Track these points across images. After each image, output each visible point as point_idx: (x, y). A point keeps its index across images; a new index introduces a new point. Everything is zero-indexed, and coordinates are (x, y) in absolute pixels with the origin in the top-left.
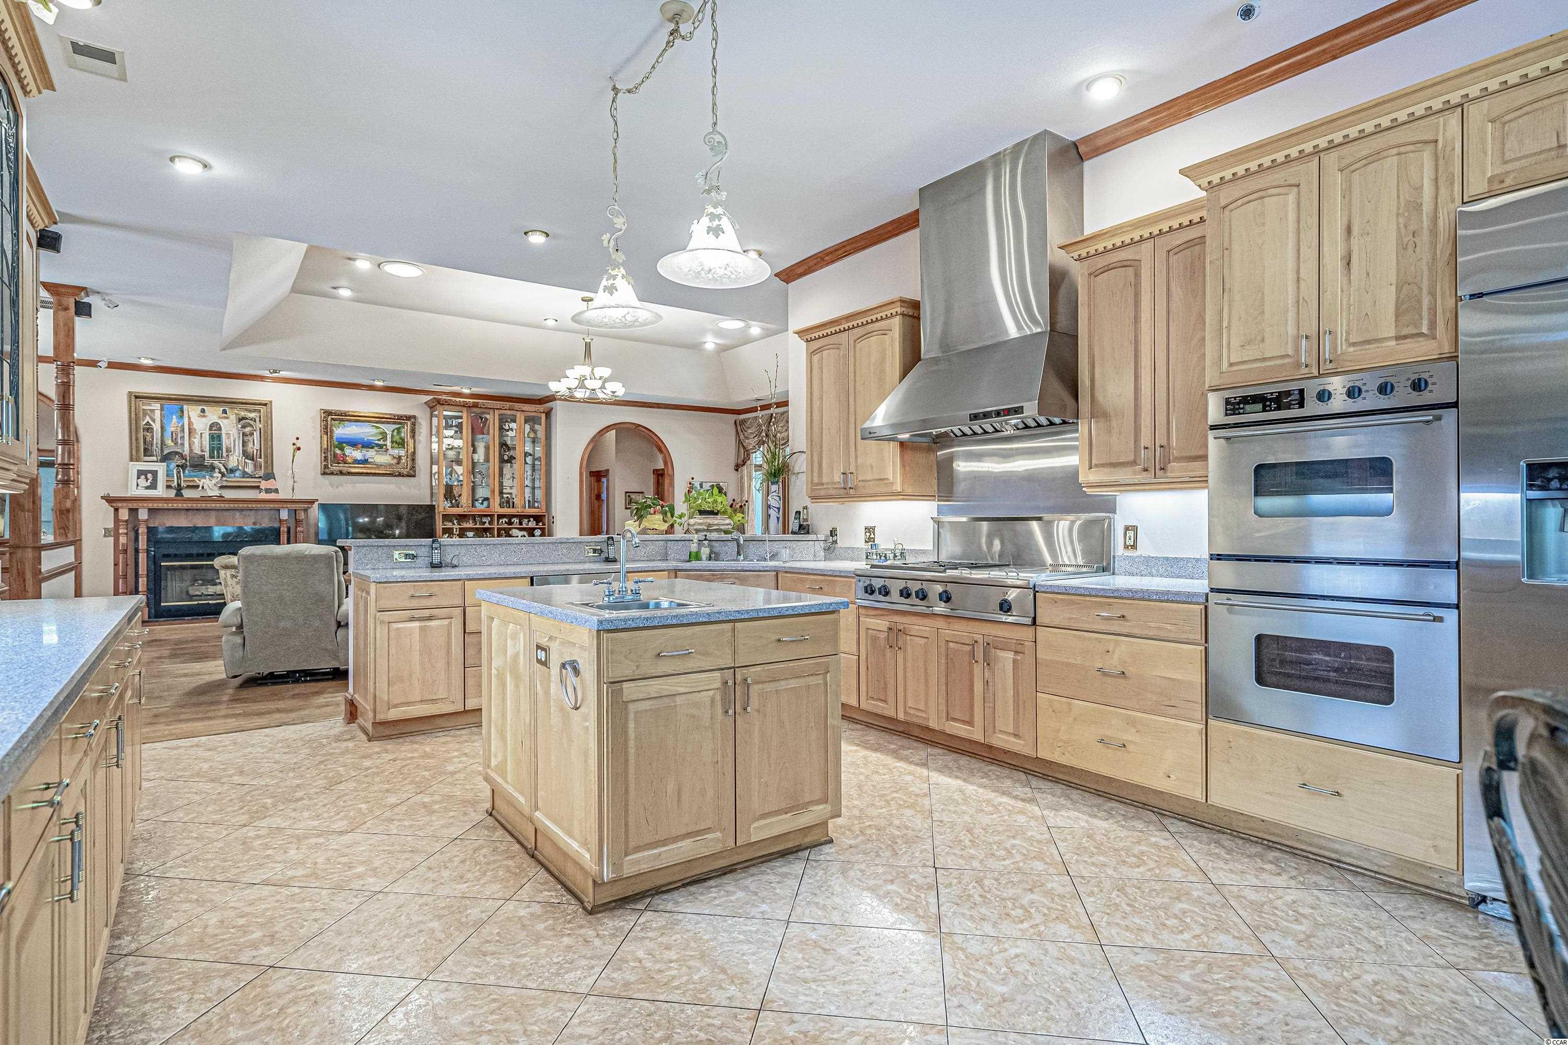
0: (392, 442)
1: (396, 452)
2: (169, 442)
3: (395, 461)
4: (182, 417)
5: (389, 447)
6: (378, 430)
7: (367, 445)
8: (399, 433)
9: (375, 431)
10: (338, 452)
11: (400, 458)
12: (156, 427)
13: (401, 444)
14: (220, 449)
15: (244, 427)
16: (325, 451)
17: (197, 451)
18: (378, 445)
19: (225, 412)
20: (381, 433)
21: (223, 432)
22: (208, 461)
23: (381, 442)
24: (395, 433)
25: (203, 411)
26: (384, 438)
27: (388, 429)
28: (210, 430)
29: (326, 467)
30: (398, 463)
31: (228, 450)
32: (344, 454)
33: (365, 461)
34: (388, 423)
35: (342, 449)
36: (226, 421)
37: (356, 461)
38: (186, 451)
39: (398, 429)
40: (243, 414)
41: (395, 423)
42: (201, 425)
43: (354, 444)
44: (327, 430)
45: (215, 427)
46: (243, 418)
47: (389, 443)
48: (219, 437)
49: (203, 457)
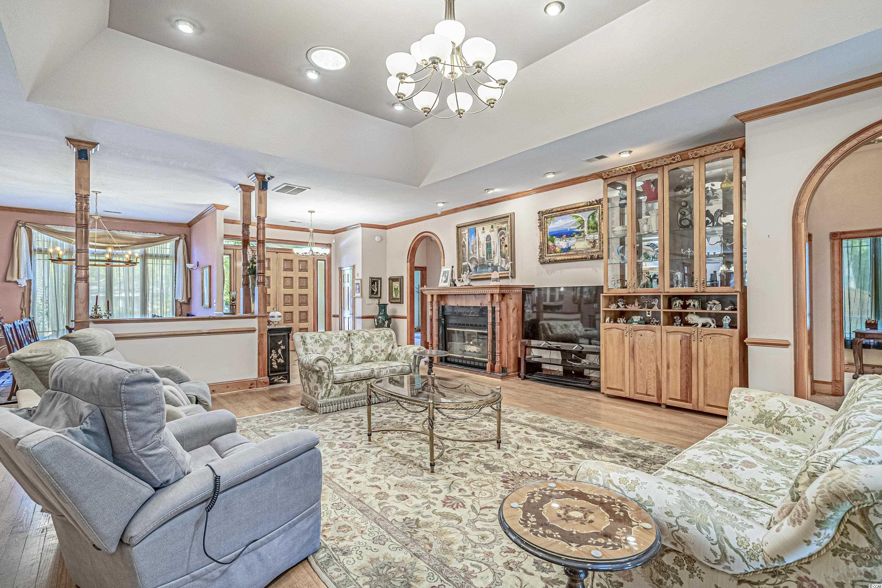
0: (588, 228)
1: (591, 237)
2: (471, 252)
3: (591, 245)
4: (475, 235)
5: (586, 234)
6: (577, 220)
7: (569, 234)
8: (593, 218)
9: (575, 220)
10: (550, 244)
11: (595, 241)
12: (467, 243)
13: (595, 228)
14: (490, 252)
15: (500, 235)
16: (542, 244)
17: (481, 256)
18: (578, 233)
19: (492, 227)
20: (580, 222)
21: (492, 241)
22: (486, 263)
23: (580, 230)
24: (590, 219)
25: (483, 229)
26: (582, 226)
27: (584, 216)
28: (487, 241)
29: (541, 257)
30: (594, 247)
31: (494, 254)
32: (554, 245)
33: (569, 249)
34: (584, 211)
35: (553, 241)
36: (493, 233)
37: (563, 250)
38: (477, 258)
39: (593, 214)
40: (500, 226)
41: (589, 210)
42: (482, 238)
43: (560, 235)
44: (542, 226)
45: (488, 238)
46: (501, 229)
47: (586, 229)
48: (490, 244)
49: (483, 259)
